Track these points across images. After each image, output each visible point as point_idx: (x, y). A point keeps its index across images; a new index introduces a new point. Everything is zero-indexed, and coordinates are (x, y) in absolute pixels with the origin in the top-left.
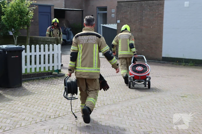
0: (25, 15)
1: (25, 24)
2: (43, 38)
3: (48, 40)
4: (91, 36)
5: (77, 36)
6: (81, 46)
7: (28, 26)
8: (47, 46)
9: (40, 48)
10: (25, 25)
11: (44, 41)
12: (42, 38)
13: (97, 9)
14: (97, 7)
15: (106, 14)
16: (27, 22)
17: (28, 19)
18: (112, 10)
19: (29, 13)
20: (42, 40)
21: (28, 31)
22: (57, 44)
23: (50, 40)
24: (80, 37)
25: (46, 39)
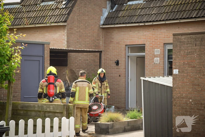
0: (6, 61)
1: (4, 77)
2: (38, 106)
3: (48, 110)
4: (84, 82)
5: (76, 82)
6: (78, 88)
7: (10, 82)
8: (48, 120)
9: (35, 126)
10: (5, 80)
11: (40, 111)
12: (36, 106)
13: (125, 49)
14: (126, 45)
15: (143, 58)
16: (9, 74)
17: (10, 69)
18: (156, 50)
19: (14, 58)
20: (36, 109)
21: (9, 92)
22: (68, 117)
23: (53, 108)
24: (78, 82)
25: (45, 107)
